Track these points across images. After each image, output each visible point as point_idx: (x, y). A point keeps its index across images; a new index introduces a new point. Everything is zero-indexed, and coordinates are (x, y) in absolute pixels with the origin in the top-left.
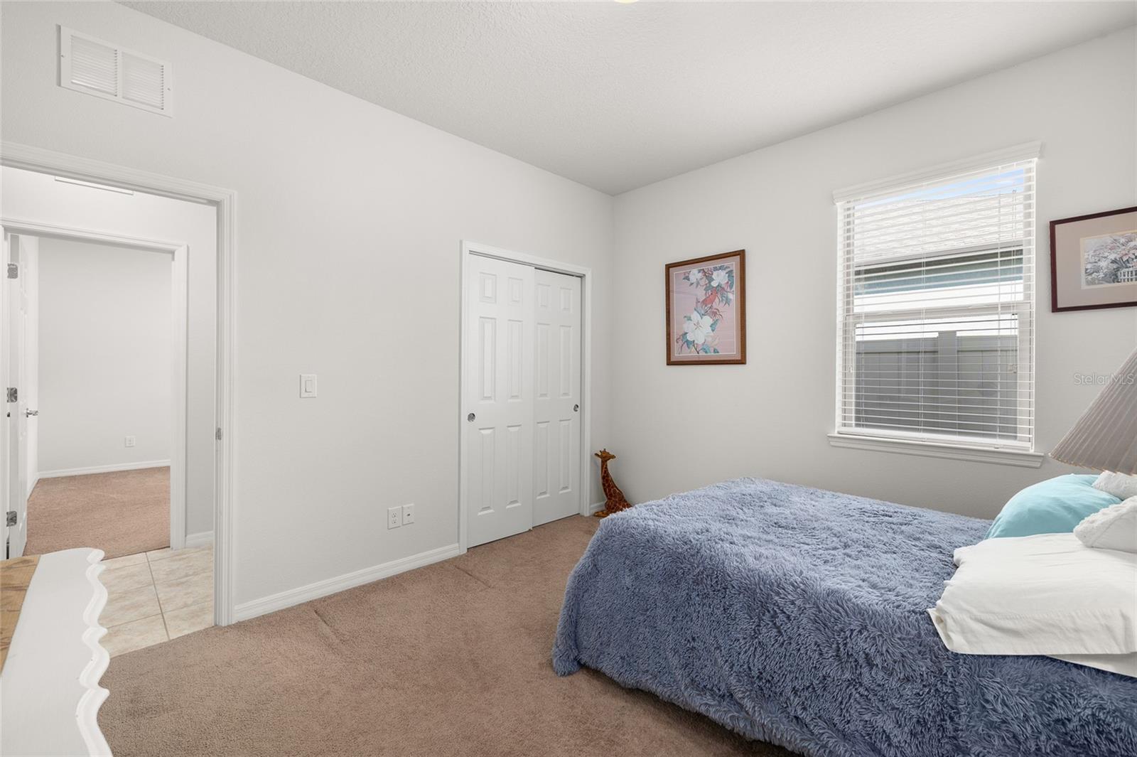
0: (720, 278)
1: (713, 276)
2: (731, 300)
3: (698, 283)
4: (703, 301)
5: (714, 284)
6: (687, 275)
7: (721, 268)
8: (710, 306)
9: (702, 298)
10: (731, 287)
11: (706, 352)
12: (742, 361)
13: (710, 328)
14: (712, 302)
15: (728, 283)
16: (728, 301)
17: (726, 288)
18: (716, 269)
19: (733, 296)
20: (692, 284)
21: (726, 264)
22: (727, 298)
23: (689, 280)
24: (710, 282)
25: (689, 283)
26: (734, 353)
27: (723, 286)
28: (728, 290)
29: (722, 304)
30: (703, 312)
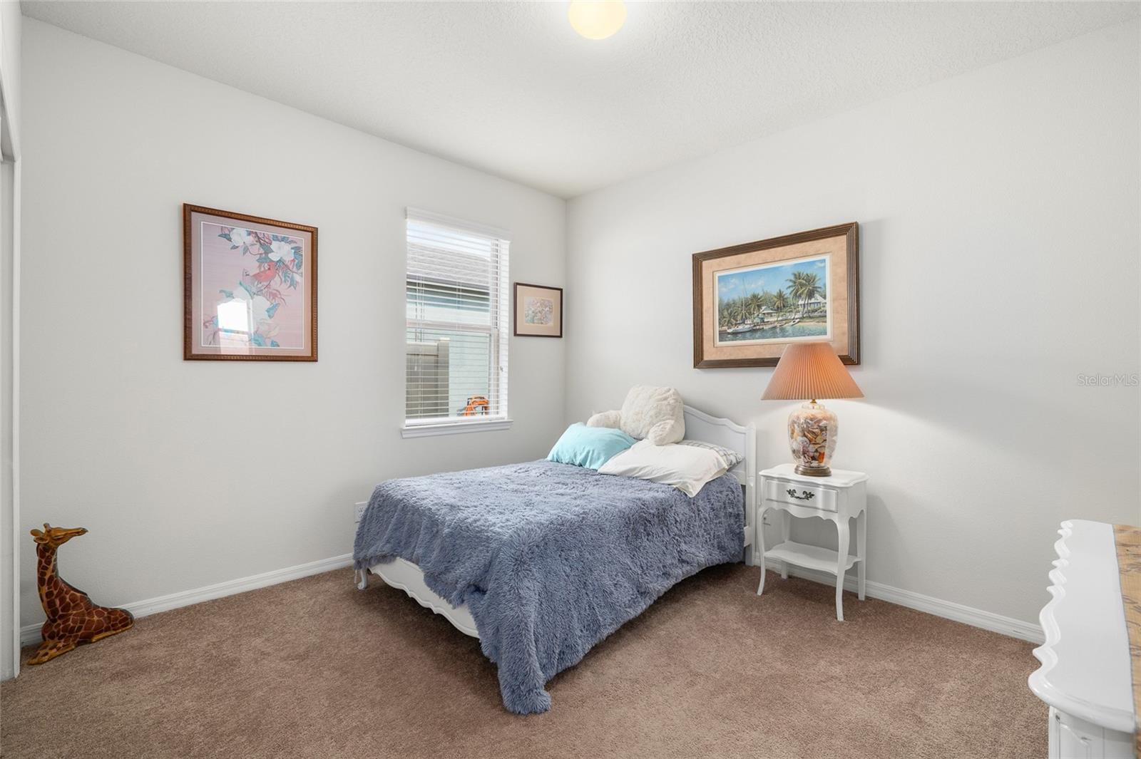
0: (281, 251)
1: (272, 247)
2: (297, 282)
3: (246, 250)
4: (254, 276)
5: (274, 257)
6: (227, 232)
7: (283, 239)
8: (266, 284)
9: (254, 271)
10: (299, 267)
11: (260, 345)
12: (313, 358)
13: (266, 313)
14: (270, 278)
15: (293, 261)
16: (293, 284)
17: (291, 267)
18: (276, 238)
19: (302, 278)
20: (235, 247)
21: (291, 238)
22: (292, 279)
23: (230, 240)
24: (266, 253)
25: (230, 245)
26: (303, 348)
27: (286, 263)
28: (295, 269)
29: (284, 286)
30: (254, 290)
